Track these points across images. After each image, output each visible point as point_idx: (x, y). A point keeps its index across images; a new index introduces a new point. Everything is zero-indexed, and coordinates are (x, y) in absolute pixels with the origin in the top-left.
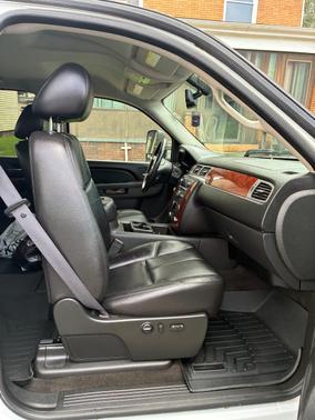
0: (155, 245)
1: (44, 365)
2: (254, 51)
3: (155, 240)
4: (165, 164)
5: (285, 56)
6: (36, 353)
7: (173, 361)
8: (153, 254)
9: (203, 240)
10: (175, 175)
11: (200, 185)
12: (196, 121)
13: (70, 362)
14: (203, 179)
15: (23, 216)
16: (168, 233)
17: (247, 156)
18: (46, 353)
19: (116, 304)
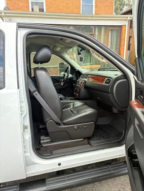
0: (72, 104)
1: (44, 143)
2: (95, 26)
3: (71, 102)
4: (70, 76)
5: (108, 27)
6: (40, 140)
7: (85, 138)
8: (72, 107)
9: (88, 101)
10: (74, 79)
11: (85, 82)
12: (81, 59)
13: (52, 142)
14: (86, 80)
15: (36, 95)
16: (74, 100)
17: (99, 70)
18: (43, 140)
19: (65, 121)
